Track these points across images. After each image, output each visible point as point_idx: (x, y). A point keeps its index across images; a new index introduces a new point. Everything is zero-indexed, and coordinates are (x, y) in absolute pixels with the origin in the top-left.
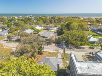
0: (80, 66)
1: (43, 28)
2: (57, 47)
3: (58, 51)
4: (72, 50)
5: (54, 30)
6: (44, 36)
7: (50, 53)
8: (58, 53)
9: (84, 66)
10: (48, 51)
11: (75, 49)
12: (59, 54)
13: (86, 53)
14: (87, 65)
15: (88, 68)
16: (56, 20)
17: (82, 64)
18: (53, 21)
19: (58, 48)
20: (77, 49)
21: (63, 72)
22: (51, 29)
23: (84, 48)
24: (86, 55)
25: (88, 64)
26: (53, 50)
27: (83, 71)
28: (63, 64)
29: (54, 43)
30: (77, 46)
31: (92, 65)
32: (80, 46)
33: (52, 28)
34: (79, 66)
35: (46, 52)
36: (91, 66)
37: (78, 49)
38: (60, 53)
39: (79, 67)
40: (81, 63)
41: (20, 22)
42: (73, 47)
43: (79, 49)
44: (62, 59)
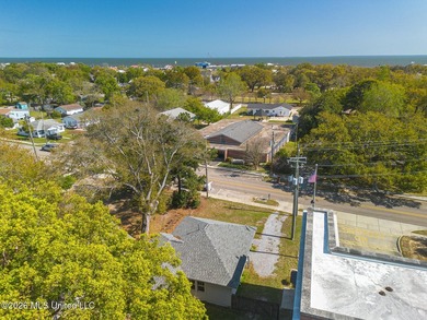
0: (340, 273)
1: (237, 107)
2: (275, 187)
3: (276, 204)
4: (347, 205)
5: (285, 119)
6: (226, 135)
7: (231, 207)
8: (269, 212)
9: (363, 281)
10: (226, 199)
11: (368, 205)
12: (272, 217)
13: (422, 228)
14: (384, 278)
15: (382, 293)
16: (305, 77)
17: (353, 268)
18: (291, 82)
19: (280, 191)
20: (377, 203)
21: (264, 299)
22: (271, 111)
23: (415, 205)
24: (418, 240)
25: (390, 273)
26: (250, 197)
27: (342, 300)
28: (276, 265)
29: (267, 168)
30: (378, 194)
31: (417, 279)
32: (397, 192)
33: (277, 110)
34: (330, 273)
35: (215, 200)
36: (406, 287)
37: (381, 208)
38: (281, 213)
39: (326, 277)
40: (351, 259)
41: (151, 81)
42: (359, 195)
43: (389, 207)
44: (278, 241)
